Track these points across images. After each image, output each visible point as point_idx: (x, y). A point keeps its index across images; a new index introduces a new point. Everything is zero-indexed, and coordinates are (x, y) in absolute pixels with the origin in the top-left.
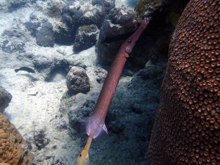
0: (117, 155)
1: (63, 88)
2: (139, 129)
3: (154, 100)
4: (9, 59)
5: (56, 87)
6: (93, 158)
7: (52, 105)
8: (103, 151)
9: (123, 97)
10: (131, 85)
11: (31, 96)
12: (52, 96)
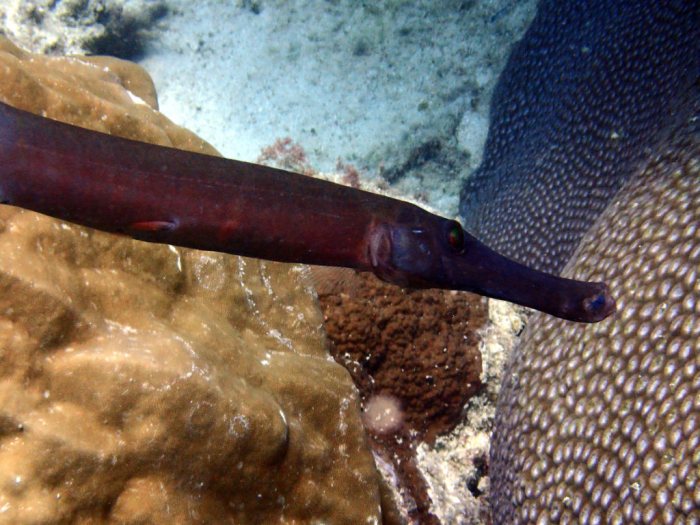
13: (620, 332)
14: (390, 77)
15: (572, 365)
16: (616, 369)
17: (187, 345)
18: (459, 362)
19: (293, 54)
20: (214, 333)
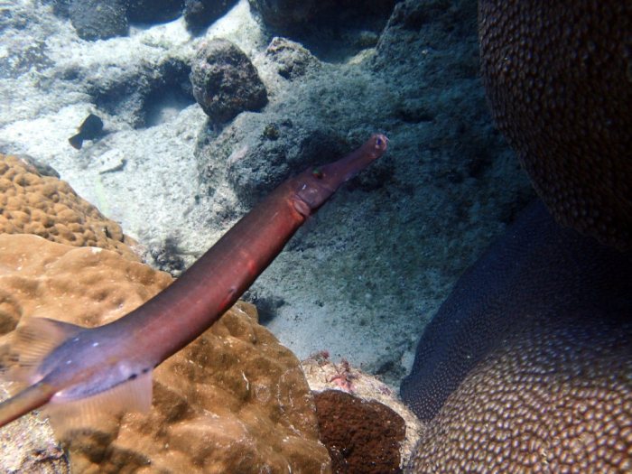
0: (393, 240)
1: (191, 130)
2: (436, 156)
3: (458, 74)
4: (15, 94)
5: (172, 132)
6: (330, 267)
7: (175, 179)
8: (352, 243)
9: (365, 93)
10: (379, 58)
11: (111, 174)
12: (168, 158)
13: (464, 439)
14: (374, 336)
15: (439, 455)
16: (461, 458)
17: (243, 426)
18: (390, 457)
19: (335, 323)
20: (260, 423)
